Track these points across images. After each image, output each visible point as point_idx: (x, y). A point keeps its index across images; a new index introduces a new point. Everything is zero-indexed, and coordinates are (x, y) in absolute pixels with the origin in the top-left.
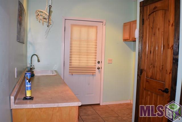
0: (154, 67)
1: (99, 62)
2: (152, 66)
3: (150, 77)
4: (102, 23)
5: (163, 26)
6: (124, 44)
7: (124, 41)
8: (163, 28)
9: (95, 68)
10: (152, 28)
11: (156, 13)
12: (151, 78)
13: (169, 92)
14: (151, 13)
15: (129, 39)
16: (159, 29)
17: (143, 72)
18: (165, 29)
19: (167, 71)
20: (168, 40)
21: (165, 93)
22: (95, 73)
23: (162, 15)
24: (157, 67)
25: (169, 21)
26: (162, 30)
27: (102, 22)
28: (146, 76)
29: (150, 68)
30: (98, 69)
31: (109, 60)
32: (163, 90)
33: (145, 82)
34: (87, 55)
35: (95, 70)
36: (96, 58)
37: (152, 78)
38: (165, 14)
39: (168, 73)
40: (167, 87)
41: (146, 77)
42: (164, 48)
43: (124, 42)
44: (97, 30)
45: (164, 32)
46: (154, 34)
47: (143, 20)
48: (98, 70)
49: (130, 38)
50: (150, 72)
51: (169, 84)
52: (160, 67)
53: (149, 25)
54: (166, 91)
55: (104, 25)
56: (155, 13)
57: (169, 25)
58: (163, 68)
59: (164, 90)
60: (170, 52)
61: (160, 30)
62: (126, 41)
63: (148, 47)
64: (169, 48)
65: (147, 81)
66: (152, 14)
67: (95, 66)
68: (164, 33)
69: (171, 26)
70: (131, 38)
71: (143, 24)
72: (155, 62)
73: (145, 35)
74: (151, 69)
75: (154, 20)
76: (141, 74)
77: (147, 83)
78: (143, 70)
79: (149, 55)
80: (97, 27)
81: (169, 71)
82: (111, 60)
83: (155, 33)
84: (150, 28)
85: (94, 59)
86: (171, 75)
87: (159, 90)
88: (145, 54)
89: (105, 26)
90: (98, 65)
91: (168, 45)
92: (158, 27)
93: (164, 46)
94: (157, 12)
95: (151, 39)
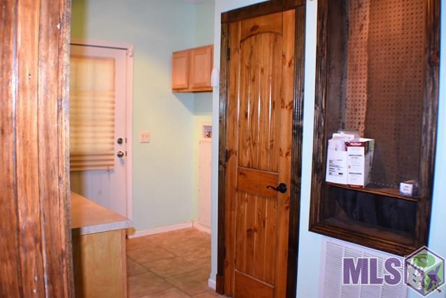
0: (254, 144)
1: (120, 141)
2: (250, 144)
3: (246, 165)
4: (125, 51)
5: (271, 64)
6: (173, 97)
7: (173, 93)
8: (271, 68)
9: (113, 155)
10: (248, 68)
11: (255, 39)
12: (249, 167)
13: (289, 191)
14: (245, 37)
15: (186, 86)
16: (262, 71)
17: (232, 156)
18: (276, 72)
19: (280, 150)
20: (281, 91)
21: (279, 192)
22: (113, 165)
23: (270, 44)
24: (260, 144)
25: (283, 56)
26: (268, 71)
27: (126, 49)
28: (237, 163)
29: (245, 148)
30: (120, 156)
31: (143, 136)
32: (276, 187)
33: (236, 175)
34: (94, 126)
35: (113, 160)
36: (113, 132)
37: (251, 166)
38: (276, 40)
39: (284, 155)
40: (282, 180)
41: (239, 165)
42: (273, 107)
43: (176, 95)
44: (114, 66)
45: (273, 75)
46: (253, 80)
47: (229, 50)
48: (119, 158)
49: (188, 85)
50: (246, 155)
51: (287, 176)
52: (267, 143)
53: (242, 61)
54: (282, 188)
55: (131, 56)
56: (253, 38)
57: (283, 63)
58: (273, 146)
59: (278, 188)
60: (286, 115)
61: (264, 72)
62: (178, 92)
63: (241, 104)
64: (283, 107)
65: (241, 174)
66: (249, 40)
67: (113, 149)
68: (273, 78)
69: (287, 64)
70: (191, 86)
71: (229, 59)
72: (256, 134)
73: (234, 80)
74: (248, 149)
75: (252, 53)
76: (227, 161)
77: (242, 176)
78: (230, 151)
79: (242, 121)
80: (114, 60)
81: (285, 150)
82: (147, 136)
83: (254, 77)
84: (245, 67)
85: (110, 135)
86: (290, 158)
87: (268, 187)
88: (234, 119)
89: (132, 58)
90: (118, 148)
91: (283, 101)
92: (261, 65)
93: (273, 103)
94: (258, 36)
95: (247, 89)
